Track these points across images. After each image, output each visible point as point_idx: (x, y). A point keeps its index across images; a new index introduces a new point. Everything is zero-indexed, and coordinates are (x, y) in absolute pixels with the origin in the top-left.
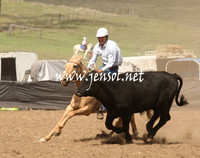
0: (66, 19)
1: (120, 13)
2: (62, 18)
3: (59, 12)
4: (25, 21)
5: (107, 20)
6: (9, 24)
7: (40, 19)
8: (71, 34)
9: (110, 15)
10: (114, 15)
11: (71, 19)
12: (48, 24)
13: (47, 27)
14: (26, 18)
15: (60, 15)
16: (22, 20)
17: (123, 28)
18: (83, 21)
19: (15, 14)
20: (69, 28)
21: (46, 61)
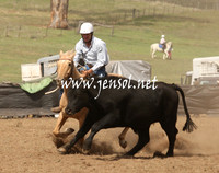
0: (141, 14)
1: (202, 7)
2: (137, 14)
3: (133, 7)
4: (95, 17)
5: (187, 15)
6: (78, 21)
7: (112, 15)
8: (147, 32)
9: (191, 9)
10: (196, 9)
11: (146, 14)
12: (121, 21)
13: (120, 24)
14: (97, 14)
15: (134, 10)
16: (92, 17)
17: (205, 24)
18: (161, 17)
19: (84, 10)
20: (145, 24)
21: (118, 62)
